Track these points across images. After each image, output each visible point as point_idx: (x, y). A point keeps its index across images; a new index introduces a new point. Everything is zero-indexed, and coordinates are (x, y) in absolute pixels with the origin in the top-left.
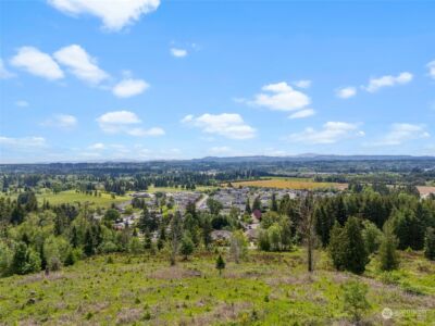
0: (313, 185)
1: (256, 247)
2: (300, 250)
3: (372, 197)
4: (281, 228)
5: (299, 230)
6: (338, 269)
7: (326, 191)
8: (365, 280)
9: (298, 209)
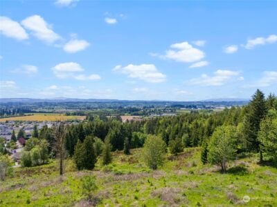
0: (64, 118)
1: (20, 166)
2: (55, 162)
3: (99, 123)
4: (41, 149)
5: (54, 149)
6: (79, 169)
7: (73, 121)
8: (94, 173)
9: (53, 134)
